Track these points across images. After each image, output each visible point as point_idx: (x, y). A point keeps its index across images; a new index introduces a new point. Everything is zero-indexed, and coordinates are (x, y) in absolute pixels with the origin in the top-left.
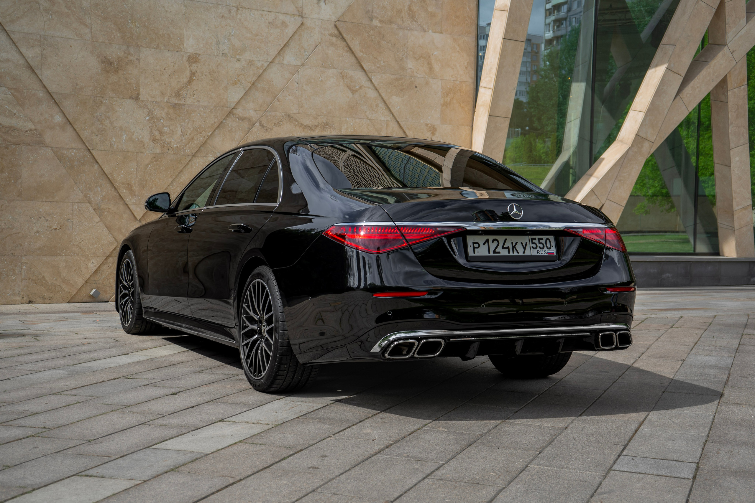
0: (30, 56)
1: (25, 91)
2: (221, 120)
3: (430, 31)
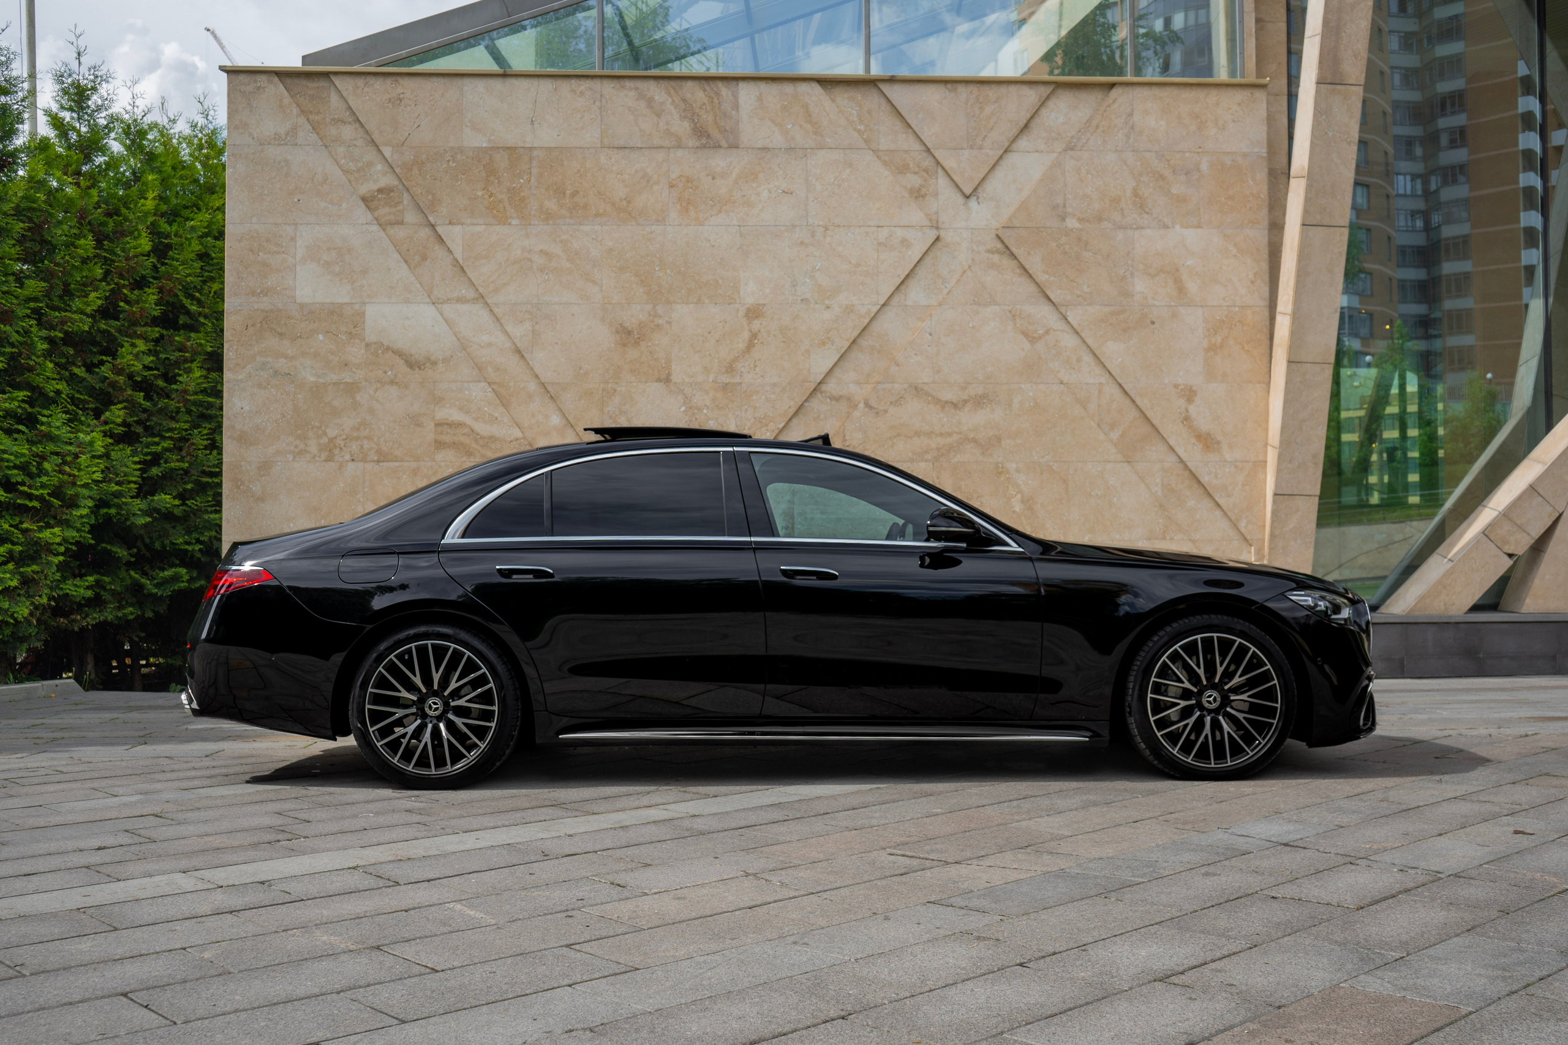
0: (518, 335)
1: (511, 384)
2: (800, 403)
3: (1178, 227)
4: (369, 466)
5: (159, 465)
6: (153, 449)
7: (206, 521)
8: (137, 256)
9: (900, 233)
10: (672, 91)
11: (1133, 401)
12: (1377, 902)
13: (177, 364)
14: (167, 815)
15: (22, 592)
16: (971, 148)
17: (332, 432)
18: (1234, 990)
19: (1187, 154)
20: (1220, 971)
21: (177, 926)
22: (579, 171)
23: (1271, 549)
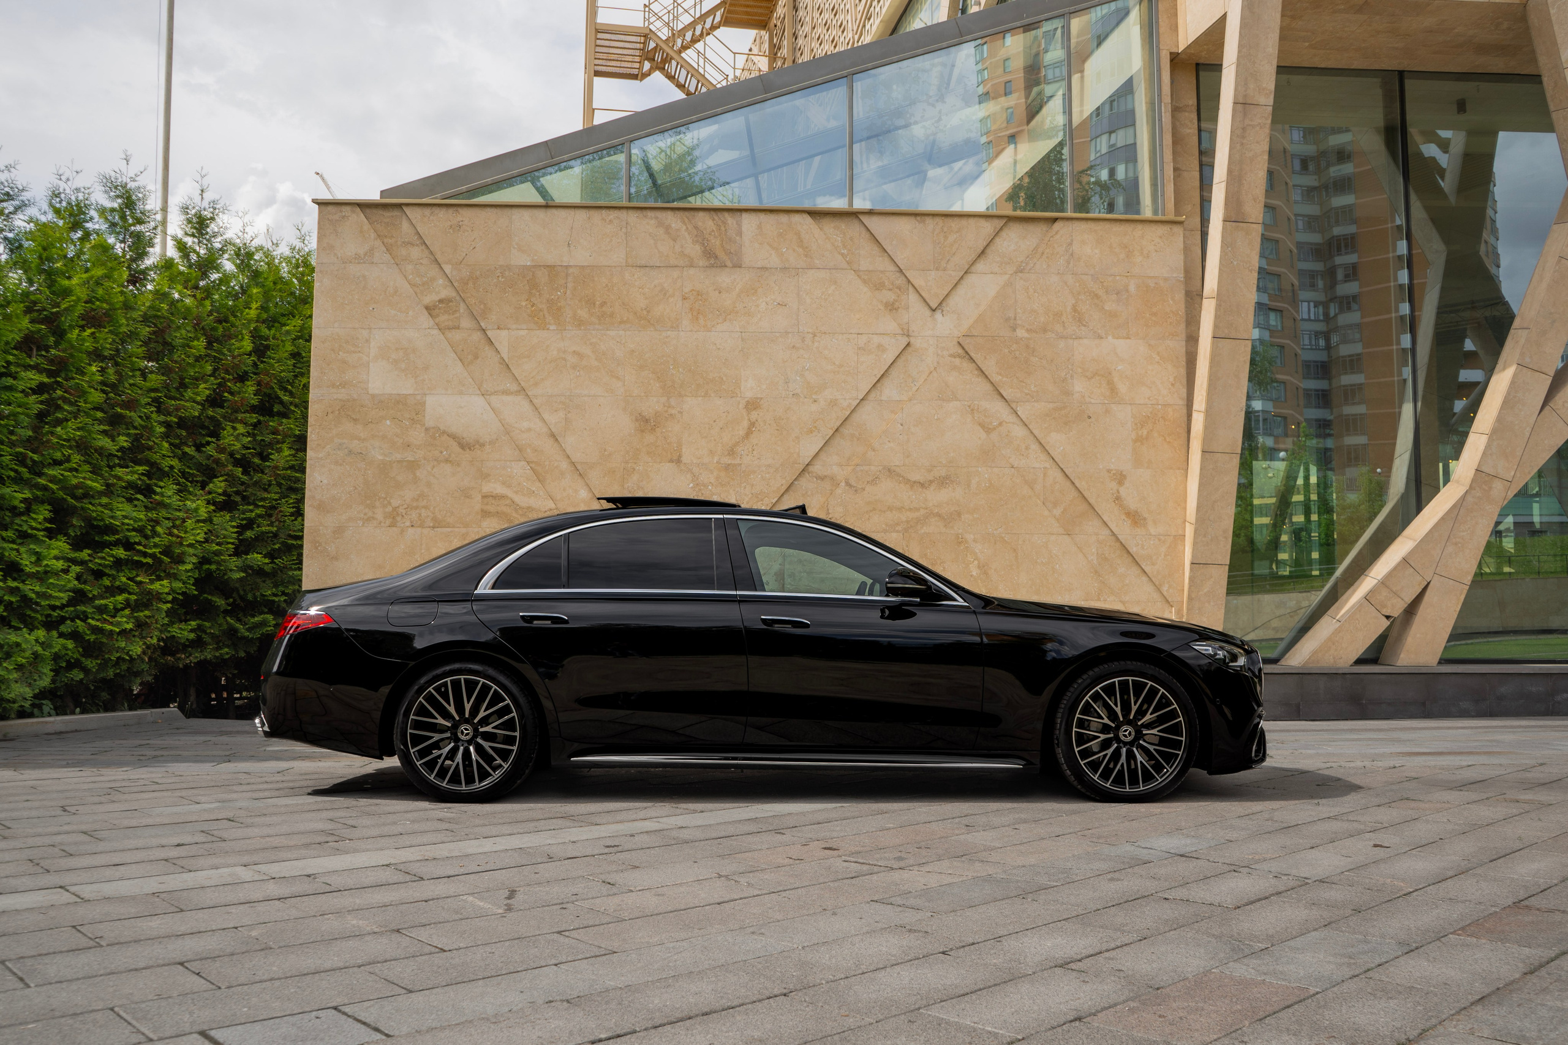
1: (547, 463)
2: (790, 482)
4: (426, 531)
5: (252, 529)
6: (248, 515)
7: (291, 577)
8: (239, 355)
9: (876, 340)
10: (686, 220)
11: (1073, 483)
12: (1252, 903)
13: (270, 445)
14: (238, 820)
15: (137, 634)
16: (937, 269)
17: (395, 502)
18: (1122, 974)
19: (1118, 278)
20: (1112, 959)
21: (233, 909)
22: (607, 285)
23: (1188, 610)
